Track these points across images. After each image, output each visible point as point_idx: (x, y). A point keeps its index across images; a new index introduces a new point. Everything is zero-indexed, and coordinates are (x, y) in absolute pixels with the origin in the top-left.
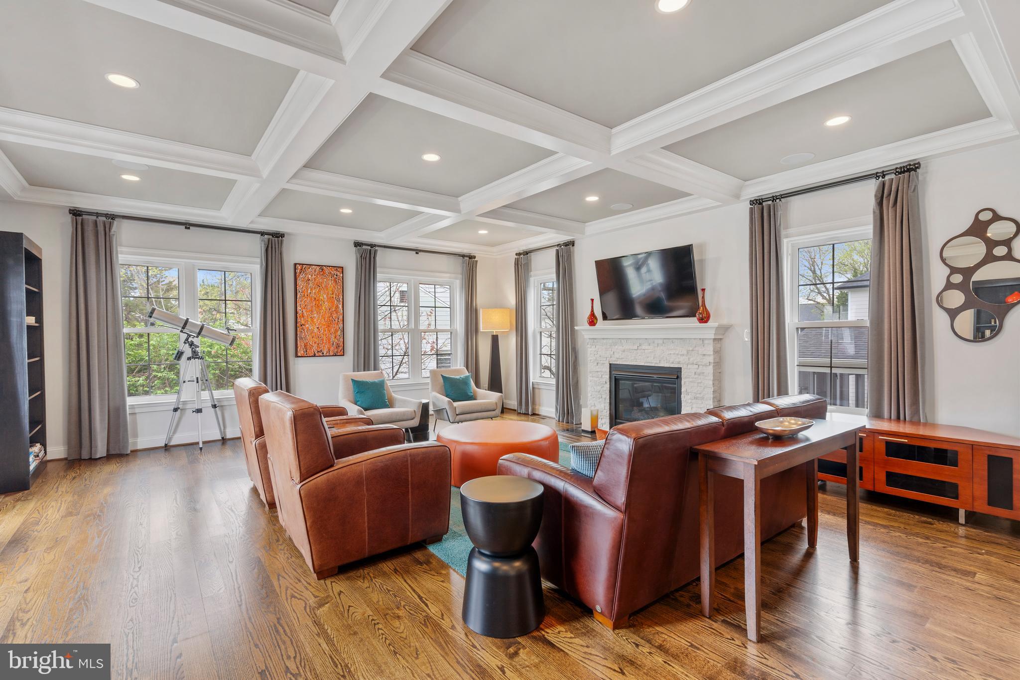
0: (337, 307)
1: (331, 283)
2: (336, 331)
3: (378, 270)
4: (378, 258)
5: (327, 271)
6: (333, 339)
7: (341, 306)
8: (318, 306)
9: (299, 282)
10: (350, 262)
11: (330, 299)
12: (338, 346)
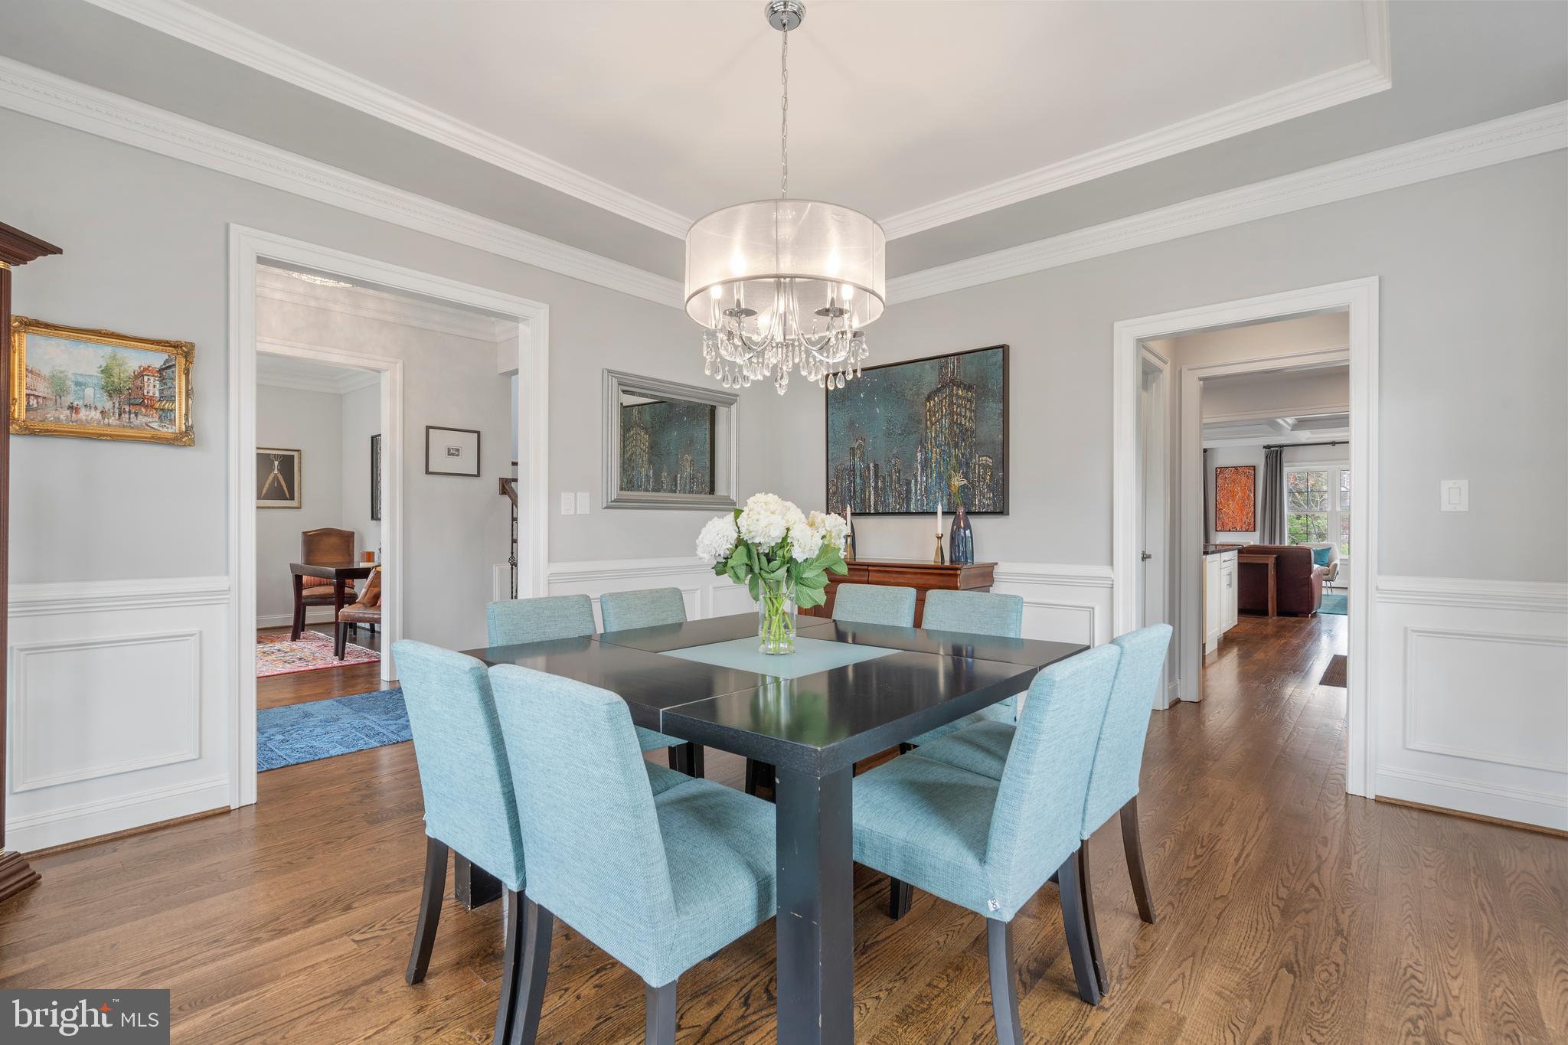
0: (1249, 495)
1: (1244, 479)
2: (1248, 513)
3: (1284, 464)
4: (1283, 456)
5: (1240, 470)
6: (1245, 519)
7: (1252, 495)
8: (1233, 496)
9: (1218, 480)
10: (1260, 462)
11: (1244, 491)
12: (1249, 524)
